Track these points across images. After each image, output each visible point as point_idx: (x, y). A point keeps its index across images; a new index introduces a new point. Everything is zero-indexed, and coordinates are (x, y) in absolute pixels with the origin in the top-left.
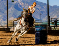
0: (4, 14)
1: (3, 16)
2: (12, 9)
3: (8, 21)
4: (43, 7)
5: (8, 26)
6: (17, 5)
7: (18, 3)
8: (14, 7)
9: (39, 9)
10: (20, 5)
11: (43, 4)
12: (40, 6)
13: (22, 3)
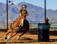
0: (2, 17)
1: (1, 18)
2: (10, 12)
3: (7, 22)
4: (39, 10)
5: (7, 27)
6: (14, 9)
7: (15, 7)
8: (12, 10)
9: (35, 12)
10: (17, 9)
11: (38, 8)
12: (36, 9)
13: (19, 7)
